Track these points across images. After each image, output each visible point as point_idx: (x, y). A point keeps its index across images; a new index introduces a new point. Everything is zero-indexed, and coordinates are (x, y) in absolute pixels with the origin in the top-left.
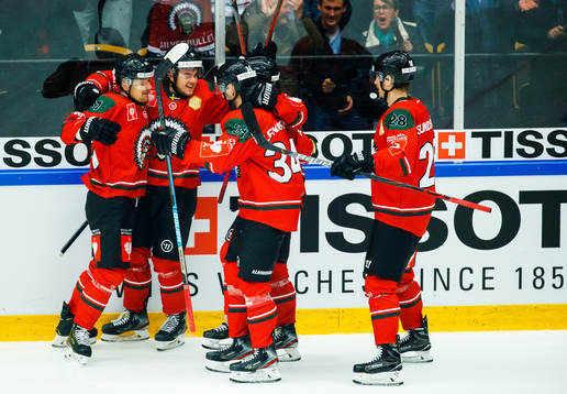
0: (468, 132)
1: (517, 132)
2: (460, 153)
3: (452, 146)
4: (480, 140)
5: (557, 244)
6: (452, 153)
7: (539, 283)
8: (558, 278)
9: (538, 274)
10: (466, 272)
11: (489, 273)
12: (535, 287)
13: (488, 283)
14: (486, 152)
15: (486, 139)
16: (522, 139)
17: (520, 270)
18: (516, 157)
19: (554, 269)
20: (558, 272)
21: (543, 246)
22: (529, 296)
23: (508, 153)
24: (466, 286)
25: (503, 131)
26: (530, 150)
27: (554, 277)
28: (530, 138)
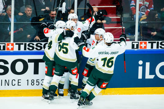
0: (15, 43)
1: (27, 43)
2: (12, 49)
3: (10, 47)
4: (18, 46)
5: (38, 73)
6: (10, 49)
7: (33, 84)
8: (38, 83)
9: (33, 81)
10: (14, 81)
11: (19, 81)
12: (32, 85)
13: (19, 84)
14: (19, 49)
15: (19, 45)
16: (29, 45)
17: (28, 80)
18: (27, 50)
19: (37, 80)
20: (38, 81)
21: (34, 74)
22: (30, 87)
23: (25, 49)
24: (13, 84)
25: (24, 43)
26: (31, 48)
27: (37, 82)
28: (31, 45)
